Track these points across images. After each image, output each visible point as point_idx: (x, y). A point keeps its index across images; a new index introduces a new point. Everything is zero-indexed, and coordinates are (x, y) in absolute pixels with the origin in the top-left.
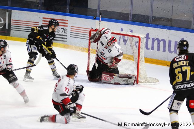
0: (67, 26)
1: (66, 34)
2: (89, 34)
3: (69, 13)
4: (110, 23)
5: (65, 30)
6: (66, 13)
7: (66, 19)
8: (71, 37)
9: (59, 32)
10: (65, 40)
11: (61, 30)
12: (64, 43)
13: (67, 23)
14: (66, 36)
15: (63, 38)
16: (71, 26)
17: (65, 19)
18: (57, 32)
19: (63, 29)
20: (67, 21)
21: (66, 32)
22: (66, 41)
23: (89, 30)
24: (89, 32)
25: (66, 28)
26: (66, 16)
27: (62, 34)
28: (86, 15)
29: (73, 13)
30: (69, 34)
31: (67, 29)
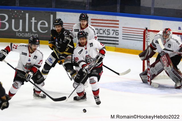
0: (118, 27)
1: (117, 36)
2: (143, 35)
3: (120, 12)
4: (166, 21)
5: (117, 32)
6: (117, 12)
7: (117, 19)
8: (123, 39)
9: (109, 34)
10: (117, 42)
11: (112, 32)
12: (116, 47)
13: (118, 24)
14: (118, 38)
15: (114, 41)
16: (123, 27)
17: (115, 19)
18: (107, 34)
19: (114, 30)
20: (118, 21)
21: (117, 34)
22: (118, 44)
23: (143, 30)
24: (143, 33)
25: (117, 29)
26: (117, 16)
27: (113, 36)
28: (139, 14)
29: (124, 13)
30: (120, 36)
31: (118, 31)
